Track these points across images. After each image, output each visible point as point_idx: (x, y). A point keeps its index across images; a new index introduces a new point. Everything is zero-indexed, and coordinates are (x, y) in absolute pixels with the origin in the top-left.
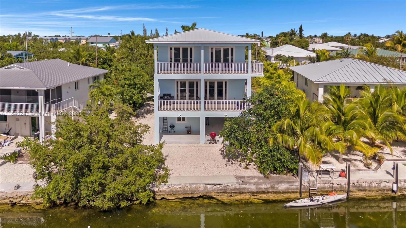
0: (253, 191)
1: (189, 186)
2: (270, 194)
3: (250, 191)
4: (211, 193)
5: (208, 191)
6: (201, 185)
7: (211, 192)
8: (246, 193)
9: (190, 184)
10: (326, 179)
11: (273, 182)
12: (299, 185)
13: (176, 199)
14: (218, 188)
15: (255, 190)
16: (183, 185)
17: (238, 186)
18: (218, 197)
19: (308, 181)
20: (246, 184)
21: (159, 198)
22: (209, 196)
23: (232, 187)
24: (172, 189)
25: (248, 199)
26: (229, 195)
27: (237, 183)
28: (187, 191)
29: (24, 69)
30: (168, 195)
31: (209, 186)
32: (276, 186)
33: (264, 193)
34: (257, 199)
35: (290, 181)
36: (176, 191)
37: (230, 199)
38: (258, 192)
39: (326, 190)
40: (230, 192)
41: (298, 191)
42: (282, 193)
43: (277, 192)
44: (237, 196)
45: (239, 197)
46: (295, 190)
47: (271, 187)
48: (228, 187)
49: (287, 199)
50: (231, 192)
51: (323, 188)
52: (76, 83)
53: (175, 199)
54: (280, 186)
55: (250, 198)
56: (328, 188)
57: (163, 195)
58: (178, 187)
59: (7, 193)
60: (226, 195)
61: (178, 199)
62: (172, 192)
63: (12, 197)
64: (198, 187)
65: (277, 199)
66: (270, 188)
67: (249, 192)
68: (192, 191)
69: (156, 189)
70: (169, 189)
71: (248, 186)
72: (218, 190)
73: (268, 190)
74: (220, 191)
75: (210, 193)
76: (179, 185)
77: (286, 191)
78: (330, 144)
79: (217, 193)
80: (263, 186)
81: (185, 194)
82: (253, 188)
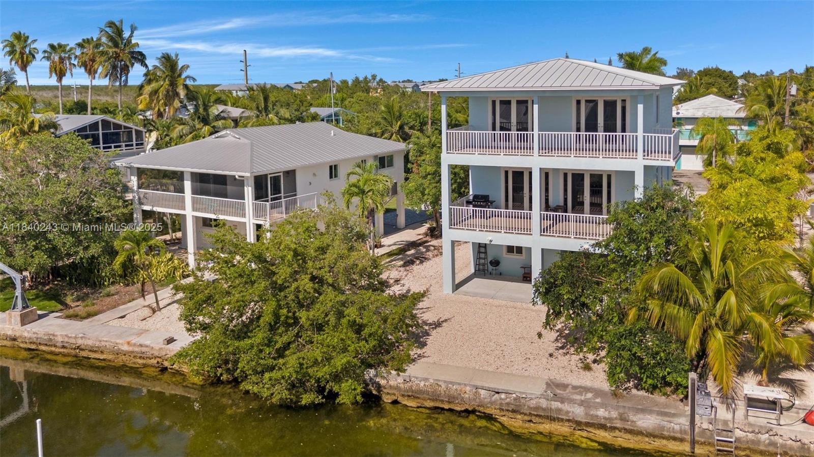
0: (579, 419)
1: (443, 386)
2: (617, 433)
3: (571, 418)
4: (488, 407)
5: (480, 402)
6: (468, 388)
7: (489, 405)
8: (562, 420)
9: (445, 382)
10: (762, 422)
11: (624, 407)
12: (688, 423)
13: (421, 407)
14: (501, 399)
15: (582, 418)
16: (432, 381)
17: (544, 403)
18: (503, 419)
19: (712, 419)
20: (562, 402)
21: (387, 399)
22: (484, 413)
23: (533, 403)
24: (412, 386)
25: (565, 434)
26: (526, 418)
27: (542, 395)
28: (439, 395)
29: (239, 139)
30: (403, 396)
31: (483, 393)
32: (632, 417)
33: (603, 427)
34: (587, 438)
35: (667, 410)
36: (421, 392)
37: (527, 428)
38: (588, 423)
39: (762, 448)
40: (528, 412)
41: (686, 437)
42: (647, 436)
43: (634, 430)
44: (544, 425)
45: (546, 427)
46: (678, 435)
47: (618, 417)
48: (522, 401)
49: (659, 451)
50: (530, 414)
51: (753, 442)
52: (331, 167)
53: (418, 407)
54: (640, 419)
55: (572, 434)
56: (766, 446)
57: (394, 394)
58: (422, 384)
59: (153, 348)
60: (519, 417)
61: (424, 407)
62: (413, 392)
63: (160, 356)
64: (461, 391)
65: (631, 446)
66: (616, 418)
67: (569, 421)
68: (449, 396)
69: (383, 382)
70: (407, 386)
71: (566, 407)
72: (501, 404)
73: (612, 423)
74: (507, 408)
75: (485, 406)
76: (424, 380)
77: (657, 433)
78: (770, 338)
79: (501, 410)
80: (601, 413)
81: (437, 400)
82: (578, 412)
